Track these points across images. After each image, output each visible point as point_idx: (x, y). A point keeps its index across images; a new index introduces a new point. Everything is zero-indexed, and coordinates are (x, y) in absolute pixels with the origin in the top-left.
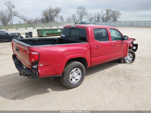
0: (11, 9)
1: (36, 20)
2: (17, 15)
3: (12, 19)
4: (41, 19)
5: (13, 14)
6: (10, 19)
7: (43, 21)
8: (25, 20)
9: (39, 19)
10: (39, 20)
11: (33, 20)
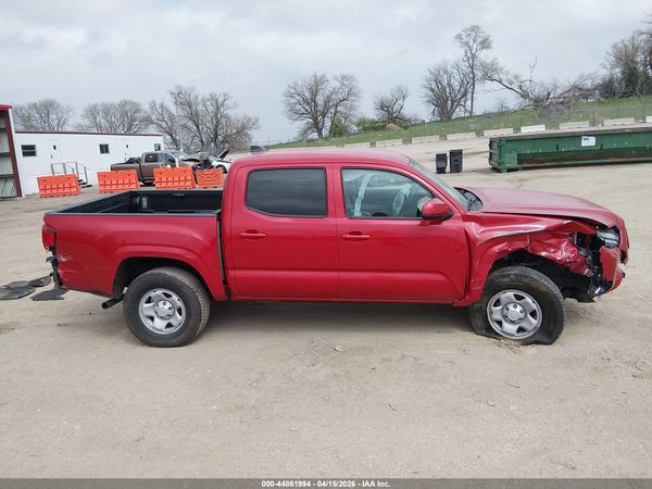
0: (474, 56)
1: (575, 88)
2: (496, 77)
3: (473, 93)
4: (598, 81)
5: (479, 74)
6: (465, 94)
7: (608, 90)
8: (524, 95)
9: (588, 84)
10: (588, 90)
11: (559, 91)
